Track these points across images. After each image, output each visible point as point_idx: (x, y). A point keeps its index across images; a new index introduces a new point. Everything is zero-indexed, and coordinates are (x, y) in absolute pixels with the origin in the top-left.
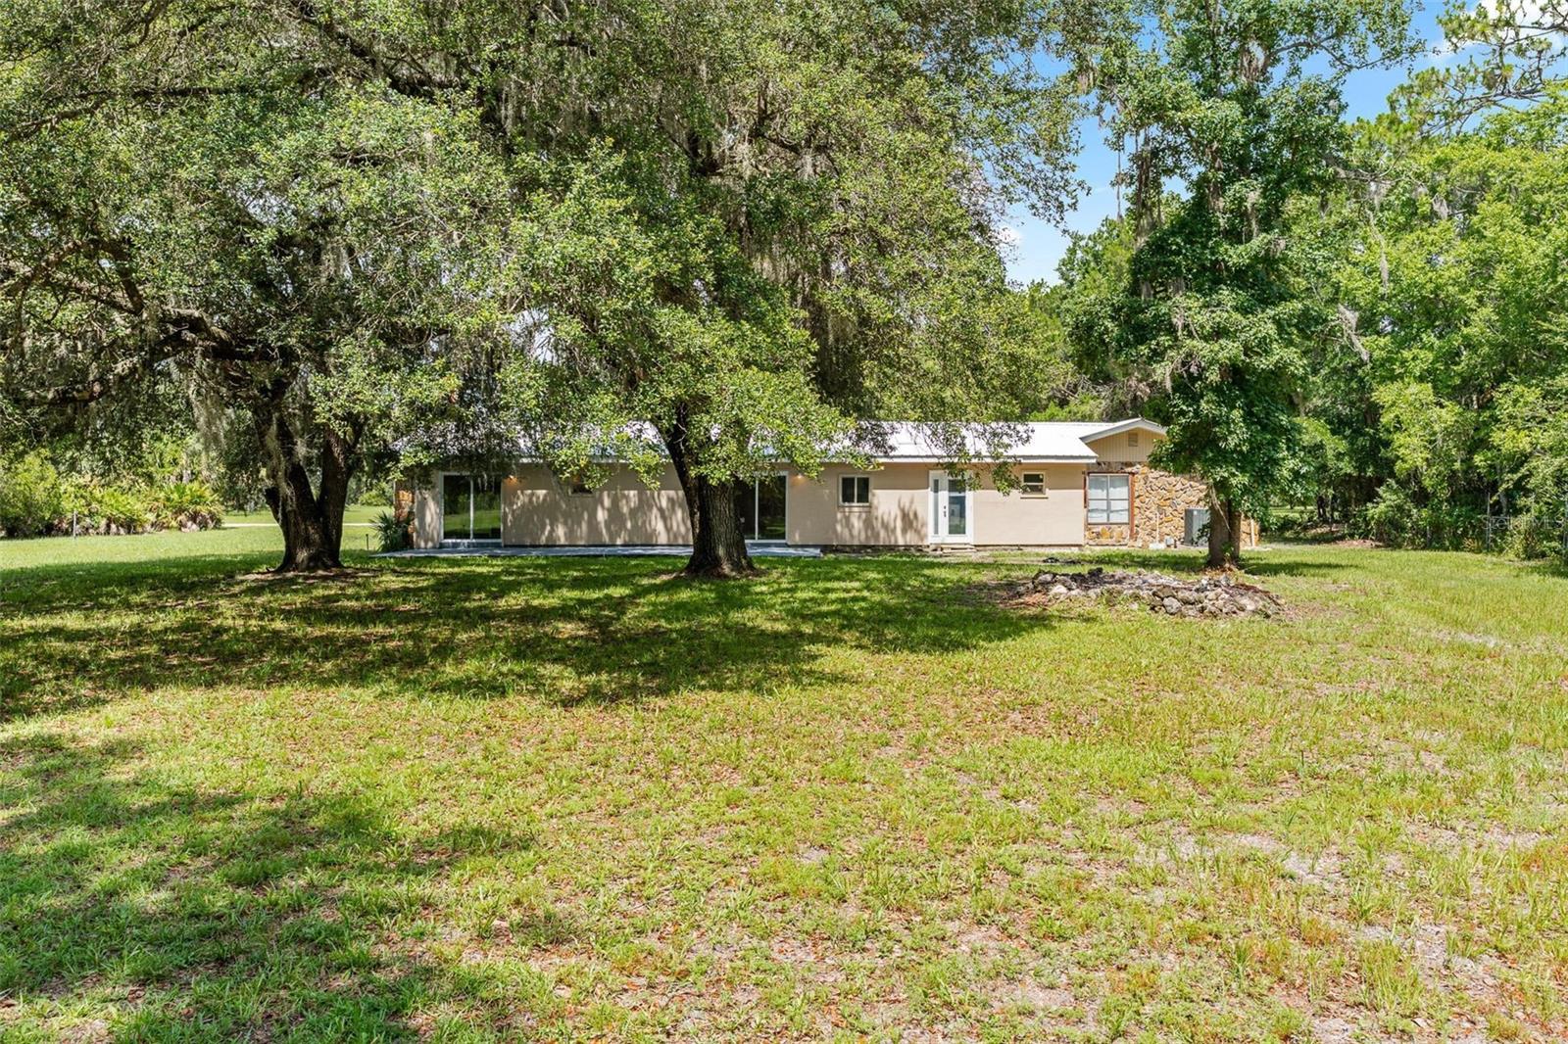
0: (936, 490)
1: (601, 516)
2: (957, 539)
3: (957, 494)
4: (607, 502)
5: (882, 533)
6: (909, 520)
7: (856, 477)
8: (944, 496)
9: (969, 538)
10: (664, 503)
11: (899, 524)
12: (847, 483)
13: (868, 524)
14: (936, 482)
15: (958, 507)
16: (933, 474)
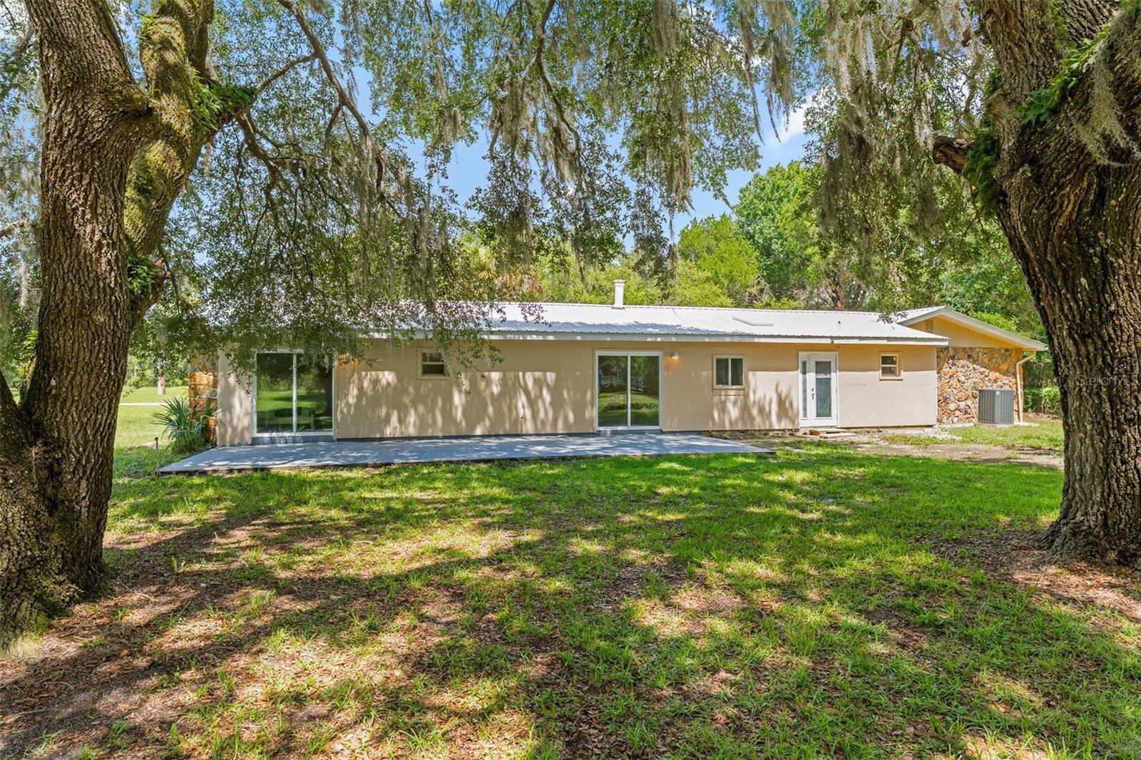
0: (804, 373)
1: (458, 399)
2: (824, 422)
3: (823, 376)
4: (466, 385)
5: (758, 420)
6: (784, 406)
7: (730, 357)
8: (812, 377)
9: (833, 421)
10: (530, 384)
11: (775, 408)
12: (721, 364)
13: (745, 409)
14: (804, 364)
15: (824, 391)
16: (803, 355)
